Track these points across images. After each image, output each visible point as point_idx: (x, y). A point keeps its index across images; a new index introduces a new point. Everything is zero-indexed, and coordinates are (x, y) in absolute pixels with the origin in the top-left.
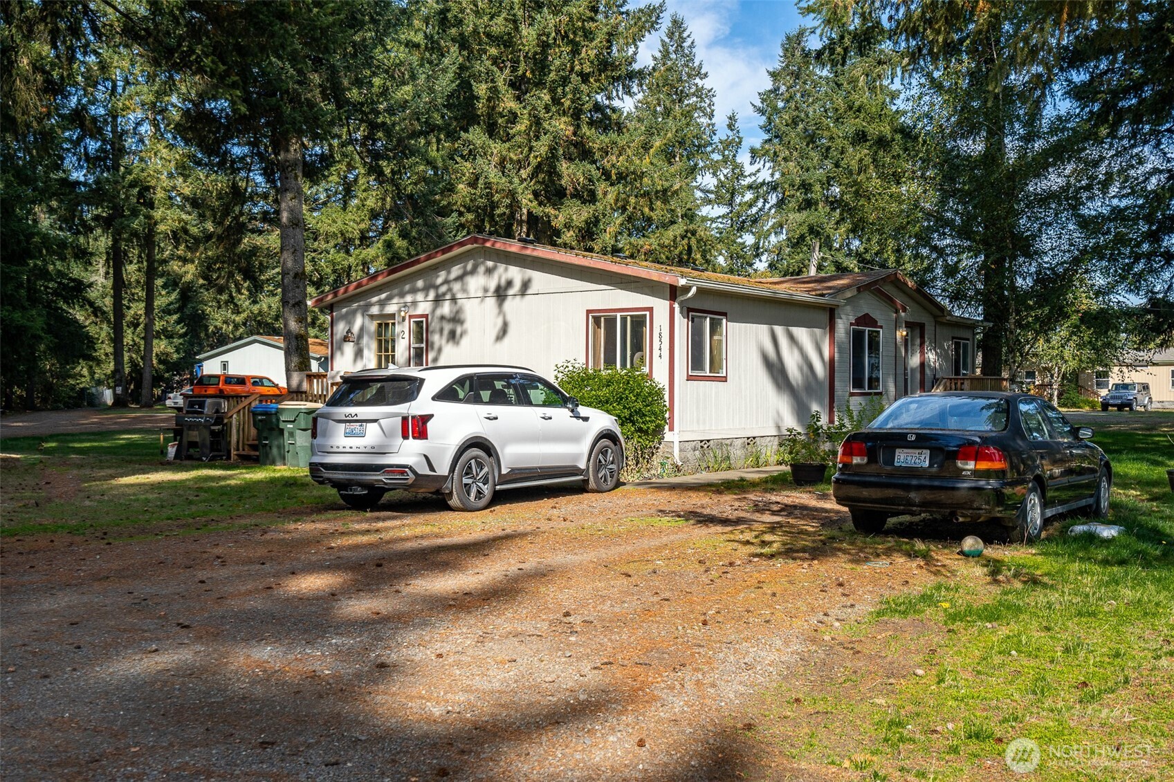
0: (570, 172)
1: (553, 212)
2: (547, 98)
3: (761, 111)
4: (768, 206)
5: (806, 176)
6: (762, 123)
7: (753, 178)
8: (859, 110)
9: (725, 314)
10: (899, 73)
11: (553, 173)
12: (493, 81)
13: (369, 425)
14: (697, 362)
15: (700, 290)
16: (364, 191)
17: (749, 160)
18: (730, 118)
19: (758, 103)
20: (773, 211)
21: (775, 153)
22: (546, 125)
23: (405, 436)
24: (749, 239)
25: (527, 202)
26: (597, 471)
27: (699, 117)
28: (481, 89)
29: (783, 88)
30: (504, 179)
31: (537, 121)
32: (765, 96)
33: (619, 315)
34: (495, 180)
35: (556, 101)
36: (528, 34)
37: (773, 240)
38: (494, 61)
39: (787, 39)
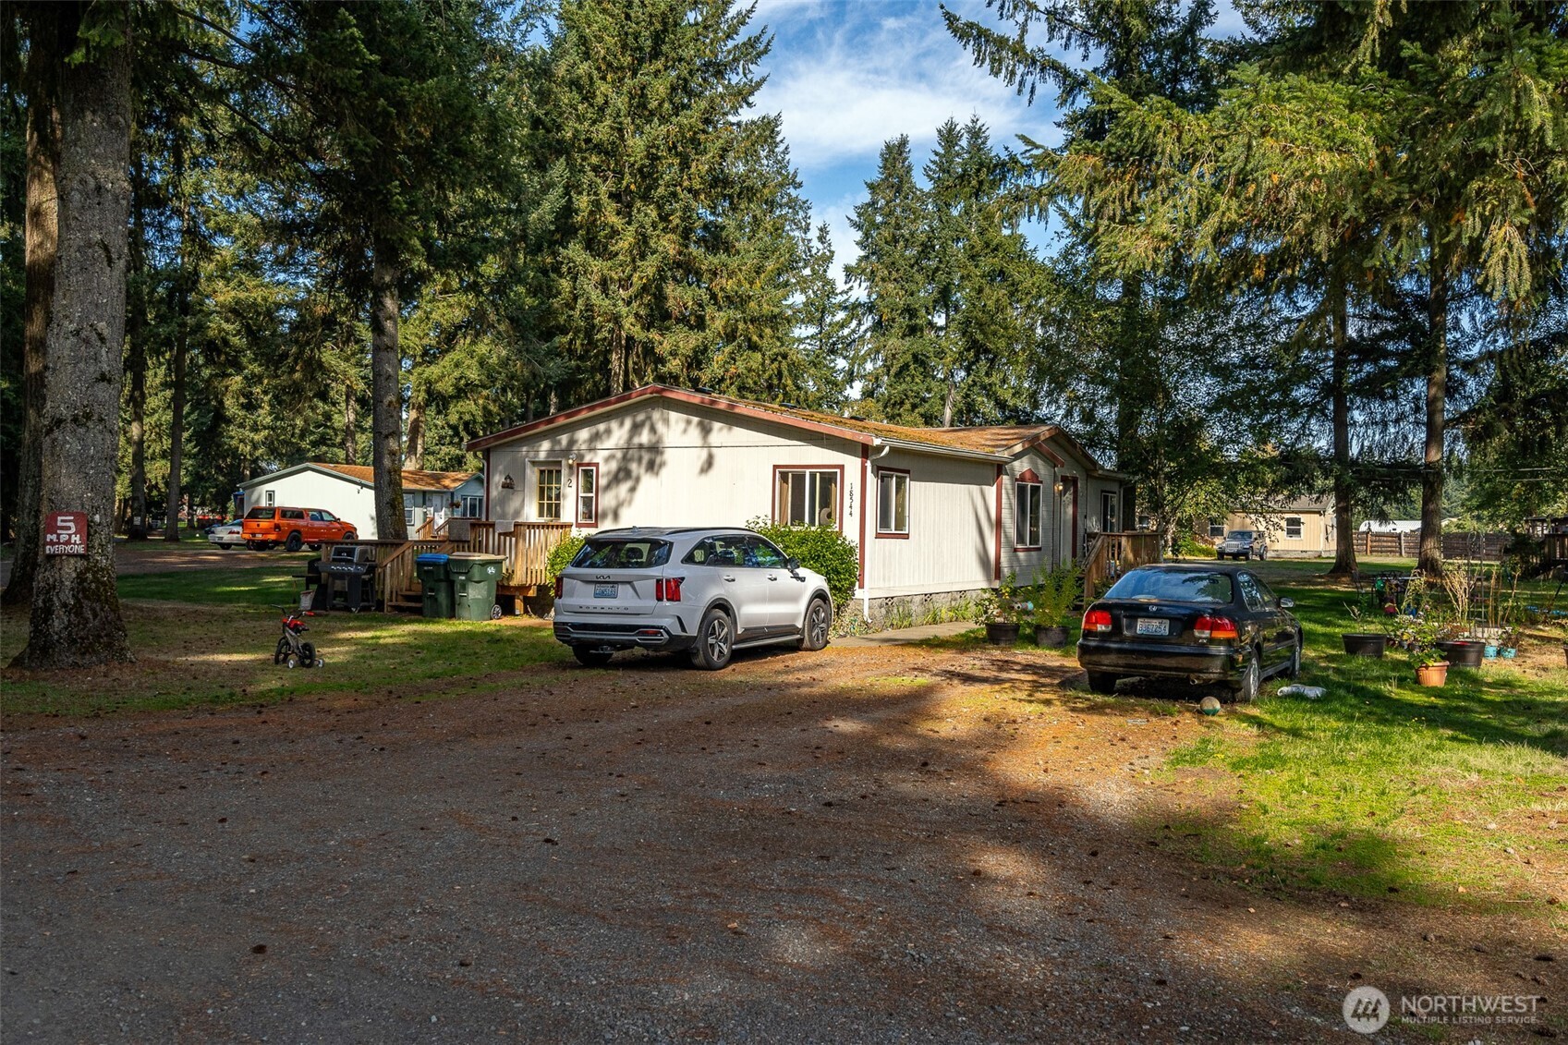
0: (679, 296)
1: (657, 337)
2: (653, 213)
3: (858, 226)
4: (863, 328)
5: (910, 300)
6: (858, 239)
7: (845, 297)
8: (996, 249)
9: (908, 472)
10: (1037, 212)
11: (660, 297)
12: (596, 194)
13: (620, 587)
14: (884, 520)
15: (893, 450)
16: (430, 302)
17: (844, 279)
18: (821, 230)
19: (854, 217)
20: (869, 334)
21: (872, 272)
22: (652, 243)
23: (659, 598)
24: (841, 363)
25: (630, 327)
27: (792, 230)
28: (583, 202)
29: (881, 203)
30: (608, 302)
31: (643, 240)
32: (862, 211)
33: (808, 472)
34: (597, 302)
35: (664, 218)
36: (636, 145)
37: (869, 366)
38: (595, 169)
39: (888, 147)
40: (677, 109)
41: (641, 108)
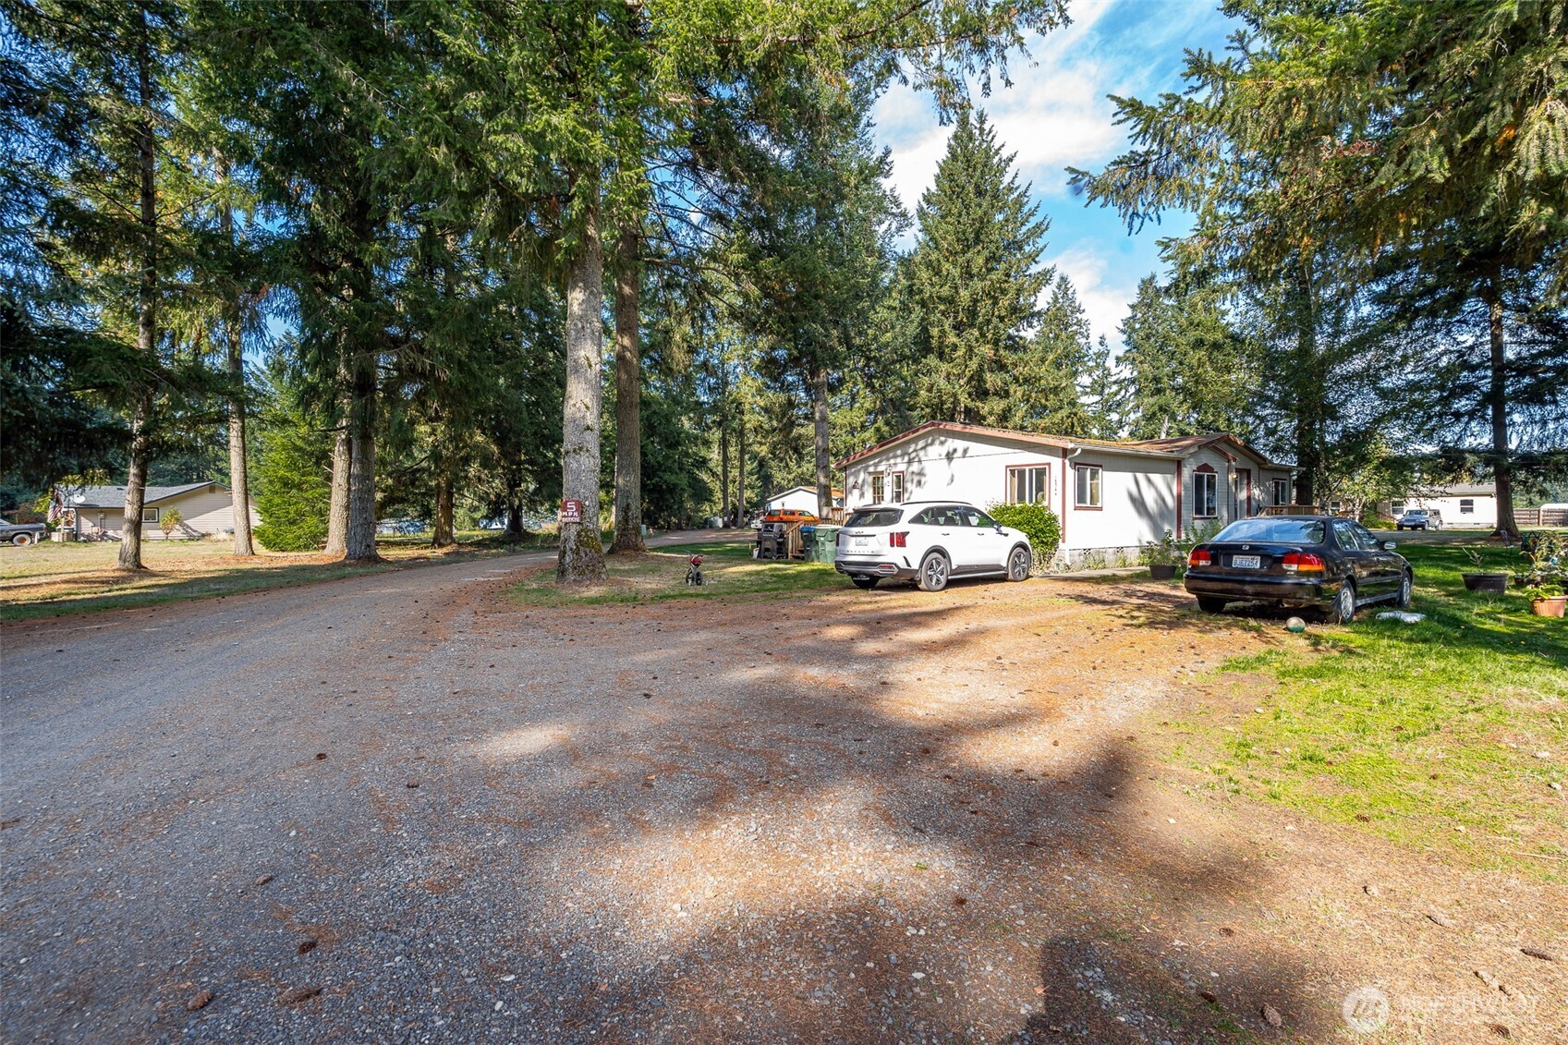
0: (992, 380)
1: (981, 405)
2: (976, 333)
3: (1124, 332)
4: (1128, 394)
5: (1156, 372)
6: (1124, 339)
7: (1118, 376)
8: (1198, 325)
9: (1101, 466)
10: (1229, 297)
11: (981, 380)
12: (942, 326)
13: (870, 538)
14: (1081, 498)
15: (1084, 451)
16: (863, 398)
17: (1115, 364)
18: (1101, 338)
19: (1122, 327)
20: (1132, 397)
21: (1134, 358)
22: (976, 350)
23: (892, 545)
24: (1115, 417)
25: (964, 400)
26: (1014, 568)
27: (1079, 338)
28: (935, 332)
29: (1139, 315)
30: (949, 386)
31: (970, 349)
32: (1126, 322)
33: (1027, 469)
34: (943, 387)
35: (983, 335)
36: (964, 295)
37: (1132, 416)
38: (943, 313)
39: (1143, 281)
40: (990, 270)
41: (968, 274)
